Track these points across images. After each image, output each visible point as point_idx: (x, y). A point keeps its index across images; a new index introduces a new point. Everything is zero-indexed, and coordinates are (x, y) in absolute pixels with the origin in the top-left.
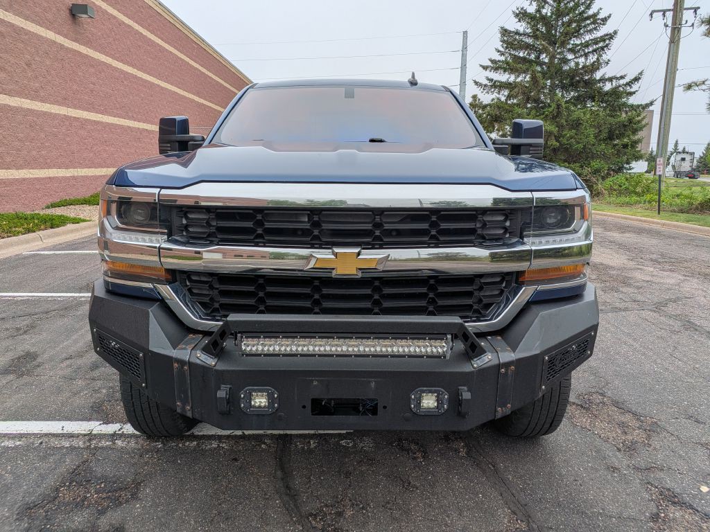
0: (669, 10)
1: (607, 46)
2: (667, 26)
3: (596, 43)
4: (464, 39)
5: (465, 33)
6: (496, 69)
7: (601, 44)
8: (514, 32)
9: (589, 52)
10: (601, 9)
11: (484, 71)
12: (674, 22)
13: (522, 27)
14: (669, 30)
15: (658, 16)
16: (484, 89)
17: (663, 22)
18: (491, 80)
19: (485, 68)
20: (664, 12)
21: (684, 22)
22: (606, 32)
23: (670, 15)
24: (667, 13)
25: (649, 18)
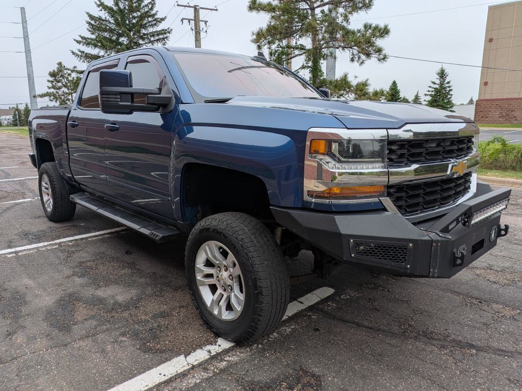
0: (192, 20)
1: (166, 38)
2: (193, 30)
3: (158, 35)
4: (22, 14)
5: (23, 9)
6: (88, 44)
7: (161, 37)
8: (97, 18)
9: (154, 40)
10: (158, 11)
11: (78, 44)
12: (196, 28)
13: (104, 15)
14: (194, 31)
15: (186, 22)
16: (80, 59)
17: (190, 27)
18: (83, 52)
19: (79, 42)
20: (189, 20)
21: (201, 29)
22: (163, 28)
23: (192, 22)
24: (191, 21)
25: (181, 23)
